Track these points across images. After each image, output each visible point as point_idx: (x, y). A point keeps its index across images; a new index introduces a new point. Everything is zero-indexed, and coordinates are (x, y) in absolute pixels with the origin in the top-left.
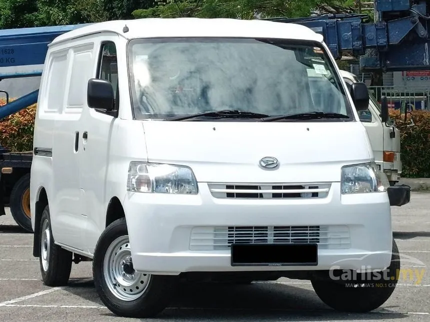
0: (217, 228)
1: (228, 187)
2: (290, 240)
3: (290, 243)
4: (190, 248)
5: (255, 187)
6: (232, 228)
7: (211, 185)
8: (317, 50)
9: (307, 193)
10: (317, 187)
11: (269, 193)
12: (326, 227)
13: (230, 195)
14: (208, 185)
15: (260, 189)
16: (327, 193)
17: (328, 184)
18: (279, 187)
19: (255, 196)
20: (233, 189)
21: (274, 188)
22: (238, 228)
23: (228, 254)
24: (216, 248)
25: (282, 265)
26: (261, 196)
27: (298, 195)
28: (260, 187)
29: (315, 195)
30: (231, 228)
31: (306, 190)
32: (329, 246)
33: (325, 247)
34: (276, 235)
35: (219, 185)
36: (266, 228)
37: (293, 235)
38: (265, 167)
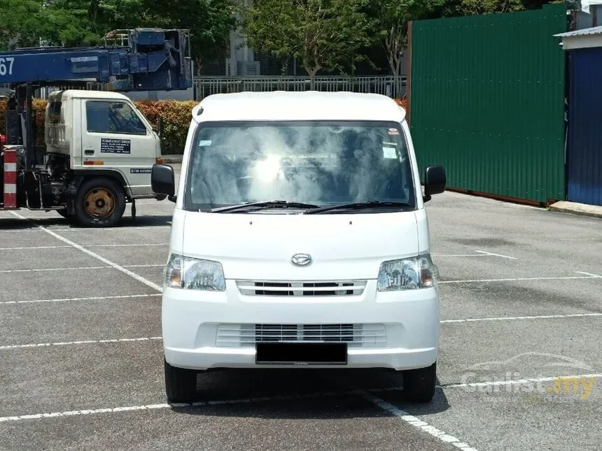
0: (243, 326)
1: (258, 284)
2: (321, 339)
4: (216, 345)
5: (286, 285)
6: (260, 325)
7: (238, 282)
8: (393, 131)
9: (341, 291)
10: (352, 285)
11: (300, 291)
12: (360, 325)
13: (258, 293)
14: (237, 282)
15: (290, 286)
16: (362, 291)
17: (364, 281)
18: (311, 285)
19: (285, 293)
20: (263, 286)
21: (305, 285)
22: (266, 326)
23: (252, 351)
24: (243, 345)
25: (309, 364)
26: (291, 293)
27: (332, 293)
29: (350, 292)
30: (258, 326)
31: (340, 288)
32: (363, 344)
33: (359, 345)
34: (306, 333)
35: (248, 282)
36: (295, 326)
37: (324, 333)
38: (297, 264)
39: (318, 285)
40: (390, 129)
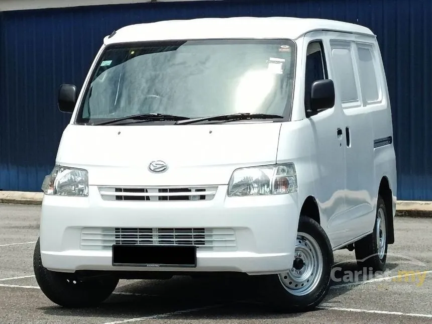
0: (105, 229)
1: (118, 190)
2: (174, 242)
3: (175, 245)
4: (81, 248)
5: (142, 190)
6: (119, 229)
7: (101, 188)
8: (284, 48)
9: (194, 196)
10: (204, 190)
11: (156, 196)
12: (211, 229)
13: (119, 198)
14: (99, 188)
15: (147, 191)
16: (213, 196)
17: (215, 187)
18: (165, 190)
19: (141, 198)
20: (121, 191)
21: (161, 190)
22: (124, 229)
23: (109, 254)
24: (105, 248)
25: (160, 266)
26: (148, 198)
27: (186, 198)
28: (147, 190)
29: (203, 197)
30: (117, 229)
31: (193, 193)
32: (214, 248)
33: (211, 248)
34: (161, 237)
35: (109, 188)
36: (150, 230)
37: (177, 237)
38: (154, 171)
39: (172, 190)
40: (282, 47)
